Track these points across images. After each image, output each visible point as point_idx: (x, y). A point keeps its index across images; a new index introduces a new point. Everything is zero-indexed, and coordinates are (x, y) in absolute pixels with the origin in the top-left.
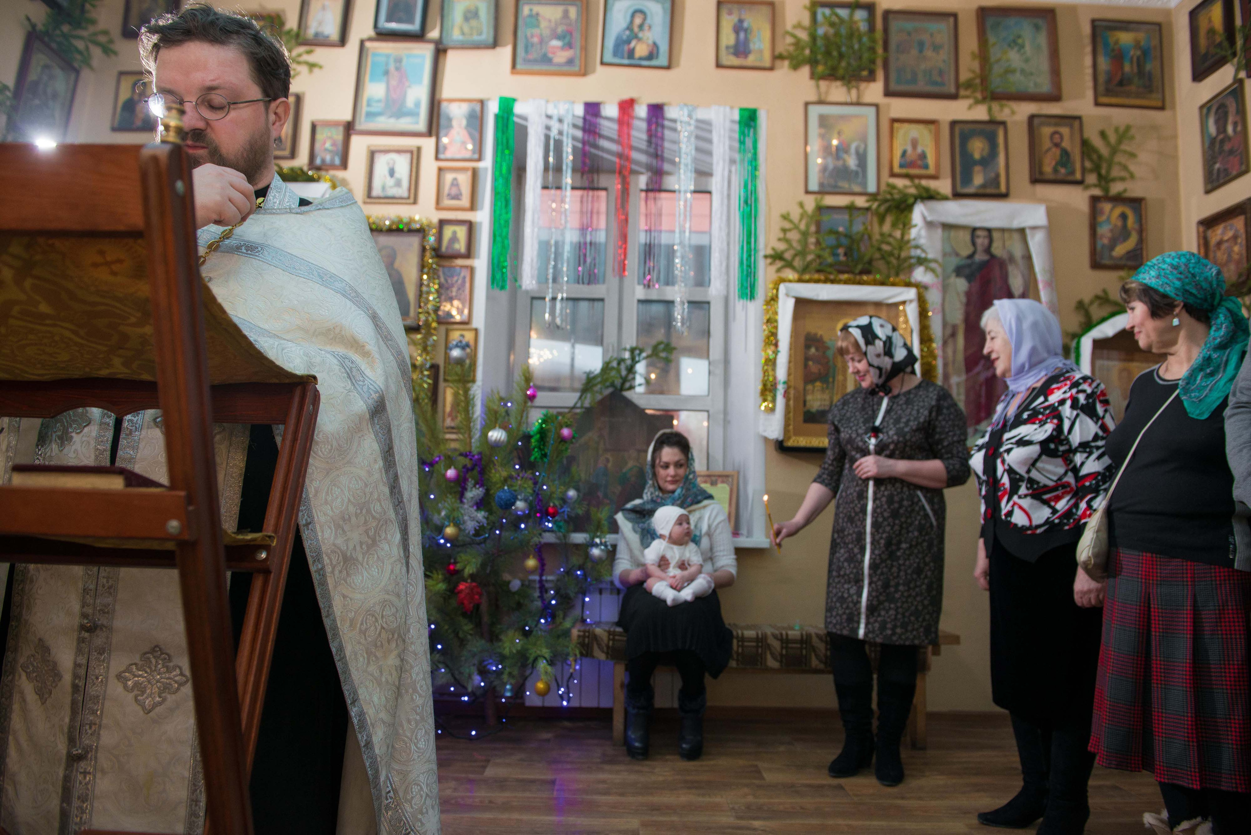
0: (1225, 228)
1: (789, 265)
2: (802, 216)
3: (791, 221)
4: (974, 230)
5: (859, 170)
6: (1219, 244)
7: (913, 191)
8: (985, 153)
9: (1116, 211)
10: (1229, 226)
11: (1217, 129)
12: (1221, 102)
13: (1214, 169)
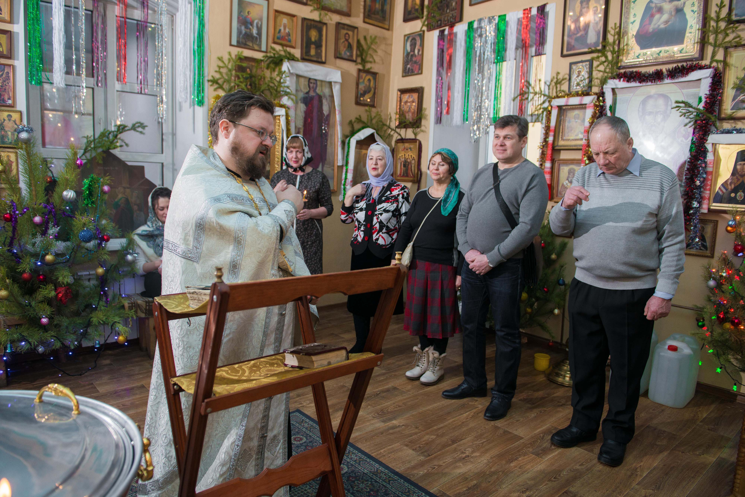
0: (409, 96)
1: (221, 87)
2: (229, 60)
3: (223, 62)
4: (310, 79)
5: (258, 37)
7: (282, 53)
8: (317, 38)
9: (367, 78)
10: (412, 96)
11: (411, 49)
12: (414, 37)
13: (407, 67)
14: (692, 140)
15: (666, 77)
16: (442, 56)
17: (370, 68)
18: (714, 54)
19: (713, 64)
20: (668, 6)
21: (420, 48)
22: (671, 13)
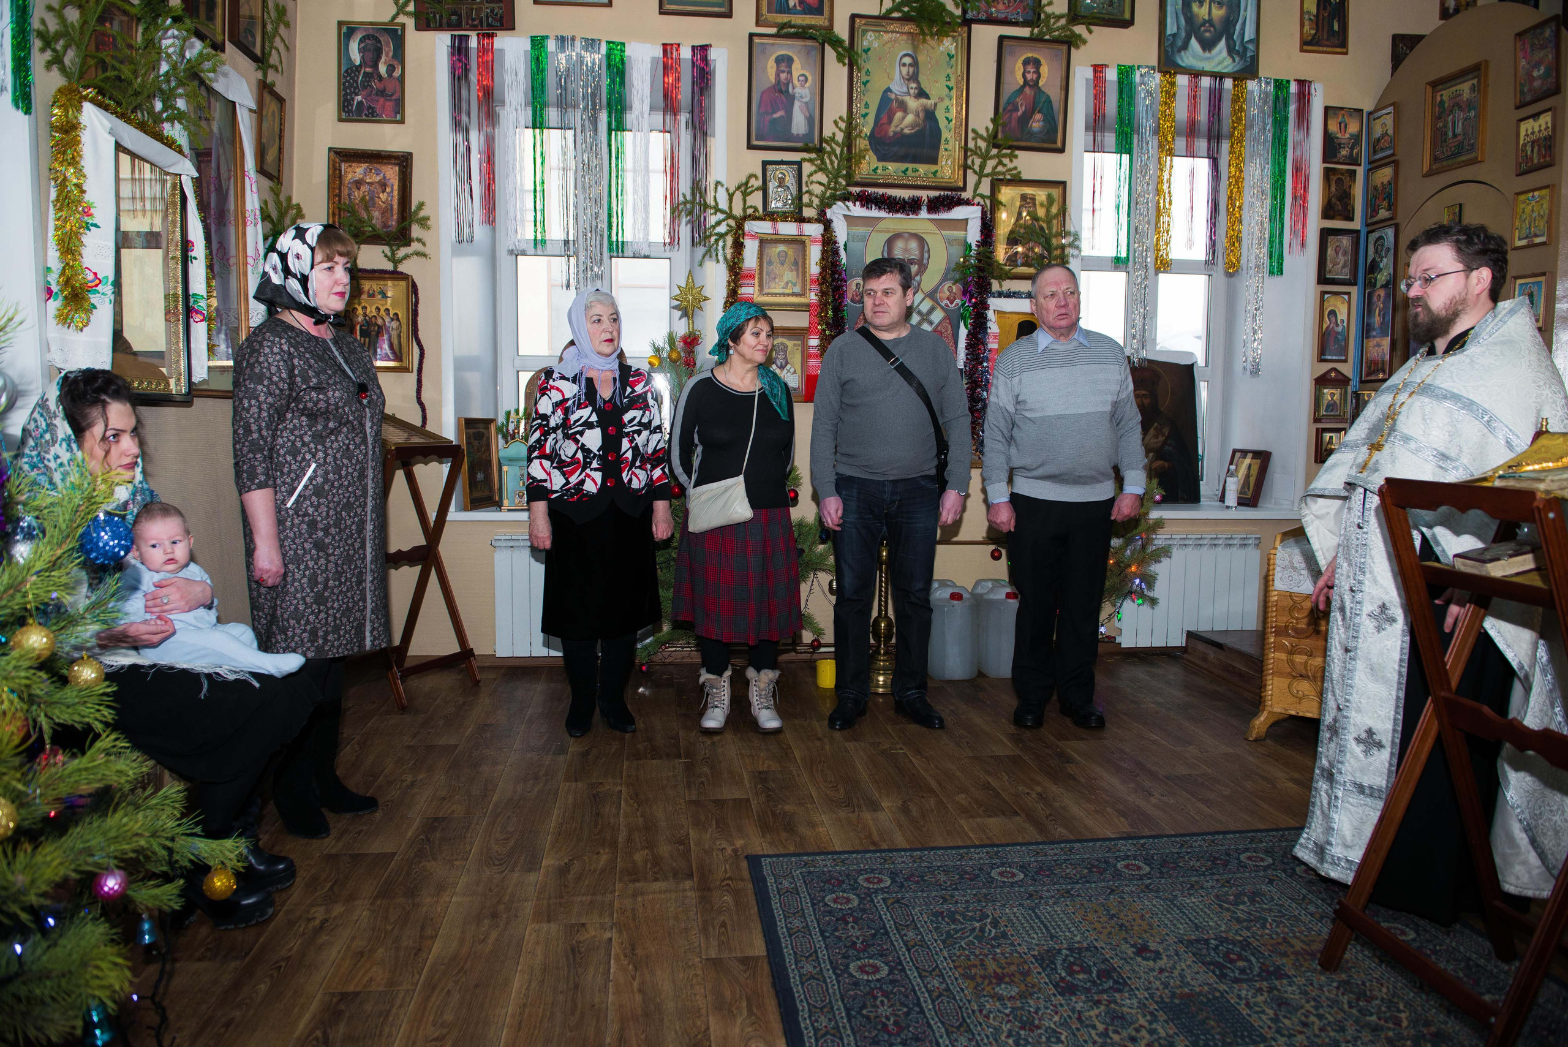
0: (368, 169)
1: (57, 60)
6: (358, 183)
9: (272, 106)
10: (376, 169)
11: (362, 58)
12: (371, 32)
13: (353, 100)
14: (963, 305)
15: (924, 209)
16: (464, 92)
17: (273, 84)
18: (978, 185)
19: (978, 200)
20: (913, 103)
21: (395, 63)
22: (917, 115)
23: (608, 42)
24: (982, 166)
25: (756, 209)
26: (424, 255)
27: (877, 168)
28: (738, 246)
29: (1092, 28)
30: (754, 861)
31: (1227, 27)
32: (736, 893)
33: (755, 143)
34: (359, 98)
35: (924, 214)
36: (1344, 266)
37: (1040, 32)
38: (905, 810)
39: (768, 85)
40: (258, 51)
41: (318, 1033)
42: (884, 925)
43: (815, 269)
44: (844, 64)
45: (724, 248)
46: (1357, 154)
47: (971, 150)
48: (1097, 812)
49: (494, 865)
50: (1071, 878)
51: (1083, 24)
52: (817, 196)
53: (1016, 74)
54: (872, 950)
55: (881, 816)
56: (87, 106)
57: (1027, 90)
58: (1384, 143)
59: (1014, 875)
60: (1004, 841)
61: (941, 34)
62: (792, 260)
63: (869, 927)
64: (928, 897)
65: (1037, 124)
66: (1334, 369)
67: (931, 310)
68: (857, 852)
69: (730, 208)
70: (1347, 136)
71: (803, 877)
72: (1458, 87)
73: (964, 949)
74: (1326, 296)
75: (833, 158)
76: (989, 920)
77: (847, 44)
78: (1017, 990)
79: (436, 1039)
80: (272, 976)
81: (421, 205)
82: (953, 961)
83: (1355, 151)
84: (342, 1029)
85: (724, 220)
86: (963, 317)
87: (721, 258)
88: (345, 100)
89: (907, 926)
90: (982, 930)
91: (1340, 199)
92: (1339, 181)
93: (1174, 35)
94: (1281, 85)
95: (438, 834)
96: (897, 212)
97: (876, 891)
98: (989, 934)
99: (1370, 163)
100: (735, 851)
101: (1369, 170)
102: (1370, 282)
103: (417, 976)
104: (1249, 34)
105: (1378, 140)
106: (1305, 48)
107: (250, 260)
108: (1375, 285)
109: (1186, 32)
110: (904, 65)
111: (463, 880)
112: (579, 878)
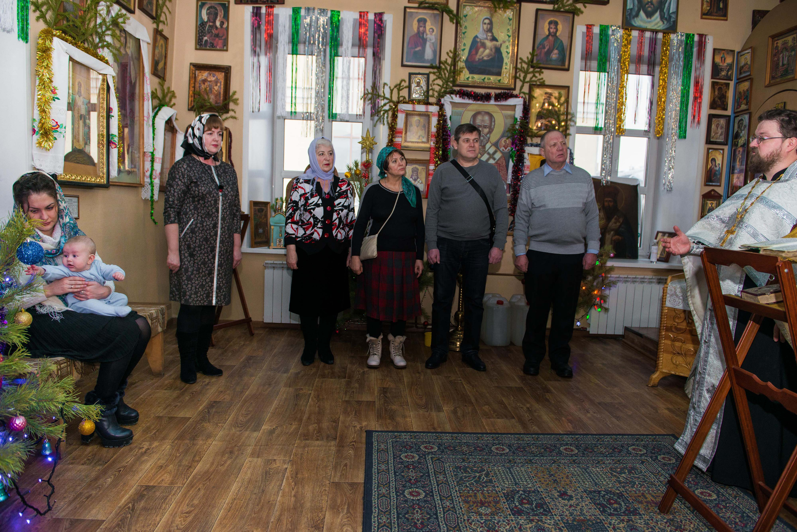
0: (209, 74)
1: (42, 15)
6: (204, 81)
9: (161, 42)
10: (214, 74)
11: (208, 18)
12: (213, 5)
13: (203, 39)
14: (512, 150)
15: (493, 99)
16: (258, 36)
17: (162, 31)
18: (522, 87)
19: (522, 95)
20: (489, 44)
21: (224, 20)
22: (491, 50)
23: (332, 11)
24: (525, 77)
25: (404, 98)
26: (235, 118)
27: (469, 78)
28: (395, 117)
29: (587, 5)
30: (369, 434)
31: (660, 6)
32: (356, 449)
33: (405, 63)
34: (206, 38)
35: (492, 102)
36: (721, 135)
37: (558, 7)
38: (455, 412)
39: (413, 34)
40: (154, 14)
41: (130, 505)
42: (429, 471)
43: (434, 130)
44: (453, 23)
45: (387, 118)
46: (731, 74)
47: (519, 69)
48: (556, 419)
49: (238, 427)
50: (534, 453)
51: (581, 3)
52: (436, 92)
53: (545, 28)
54: (419, 484)
55: (442, 414)
56: (56, 39)
57: (550, 38)
58: (745, 69)
59: (503, 450)
60: (503, 432)
61: (505, 8)
62: (423, 124)
63: (420, 472)
64: (455, 458)
65: (555, 55)
66: (713, 190)
67: (495, 153)
68: (424, 432)
69: (391, 97)
70: (725, 64)
71: (393, 443)
72: (786, 39)
73: (467, 487)
74: (710, 151)
75: (446, 72)
76: (484, 473)
77: (455, 12)
78: (490, 510)
79: (187, 513)
80: (115, 475)
81: (235, 93)
82: (460, 493)
83: (729, 73)
84: (142, 504)
85: (388, 103)
86: (511, 157)
87: (385, 123)
88: (199, 39)
89: (440, 473)
90: (480, 477)
91: (720, 98)
92: (720, 89)
93: (631, 9)
94: (688, 36)
95: (214, 410)
96: (478, 100)
97: (429, 453)
98: (483, 480)
99: (738, 79)
100: (361, 428)
101: (737, 83)
102: (735, 144)
103: (186, 480)
104: (673, 9)
105: (742, 67)
106: (704, 17)
107: (145, 118)
108: (737, 145)
109: (638, 7)
110: (485, 24)
111: (221, 433)
112: (278, 436)
